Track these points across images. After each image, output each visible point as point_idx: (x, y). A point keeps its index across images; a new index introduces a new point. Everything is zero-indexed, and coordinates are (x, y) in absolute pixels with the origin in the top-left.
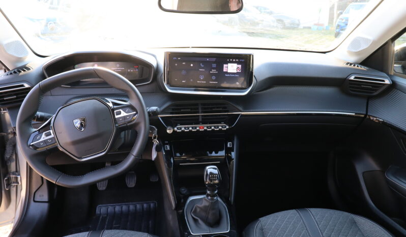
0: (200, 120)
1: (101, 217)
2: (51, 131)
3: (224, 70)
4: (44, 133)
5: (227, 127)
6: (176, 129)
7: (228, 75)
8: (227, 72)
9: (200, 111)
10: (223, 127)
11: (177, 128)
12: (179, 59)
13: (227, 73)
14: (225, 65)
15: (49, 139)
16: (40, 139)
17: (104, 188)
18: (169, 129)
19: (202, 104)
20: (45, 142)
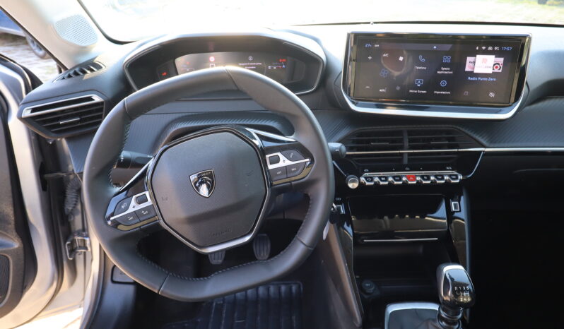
0: (405, 161)
1: (214, 304)
2: (147, 193)
3: (467, 69)
4: (134, 197)
5: (460, 177)
6: (362, 179)
7: (474, 79)
8: (472, 72)
9: (406, 144)
10: (450, 176)
11: (366, 178)
12: (376, 46)
13: (472, 74)
14: (469, 59)
15: (144, 209)
16: (127, 208)
17: (220, 261)
18: (353, 181)
19: (410, 133)
20: (136, 214)
